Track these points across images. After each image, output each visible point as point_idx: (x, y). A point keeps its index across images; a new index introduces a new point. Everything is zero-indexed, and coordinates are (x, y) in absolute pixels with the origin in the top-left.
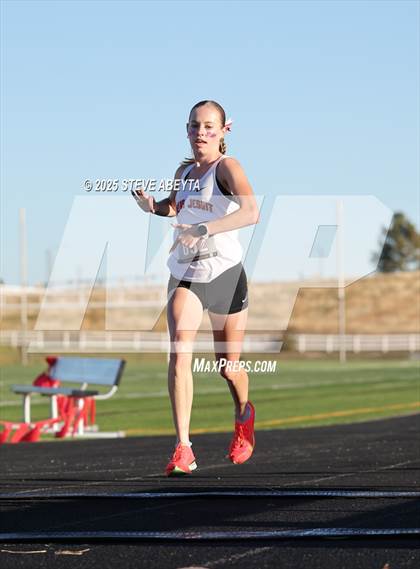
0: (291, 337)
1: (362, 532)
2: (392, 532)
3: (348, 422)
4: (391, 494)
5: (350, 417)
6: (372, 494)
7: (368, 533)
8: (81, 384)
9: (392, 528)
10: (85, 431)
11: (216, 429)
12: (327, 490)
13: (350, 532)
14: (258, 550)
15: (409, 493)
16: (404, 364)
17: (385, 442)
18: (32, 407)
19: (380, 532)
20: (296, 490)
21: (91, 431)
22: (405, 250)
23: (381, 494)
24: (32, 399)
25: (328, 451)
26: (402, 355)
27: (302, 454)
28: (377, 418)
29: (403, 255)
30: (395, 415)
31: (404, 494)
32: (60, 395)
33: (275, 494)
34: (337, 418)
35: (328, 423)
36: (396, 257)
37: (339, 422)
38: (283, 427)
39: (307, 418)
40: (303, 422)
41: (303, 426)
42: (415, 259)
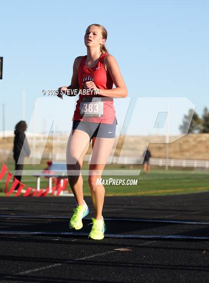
1: (191, 237)
2: (204, 238)
3: (173, 194)
4: (199, 223)
6: (191, 223)
7: (194, 238)
8: (62, 173)
10: (64, 193)
11: (118, 195)
12: (171, 220)
13: (186, 237)
14: (148, 243)
16: (193, 172)
18: (41, 182)
19: (199, 238)
21: (66, 193)
23: (195, 223)
24: (41, 179)
26: (192, 168)
28: (184, 193)
31: (204, 223)
32: (53, 177)
33: (150, 221)
34: (168, 192)
35: (165, 194)
38: (146, 195)
42: (198, 129)
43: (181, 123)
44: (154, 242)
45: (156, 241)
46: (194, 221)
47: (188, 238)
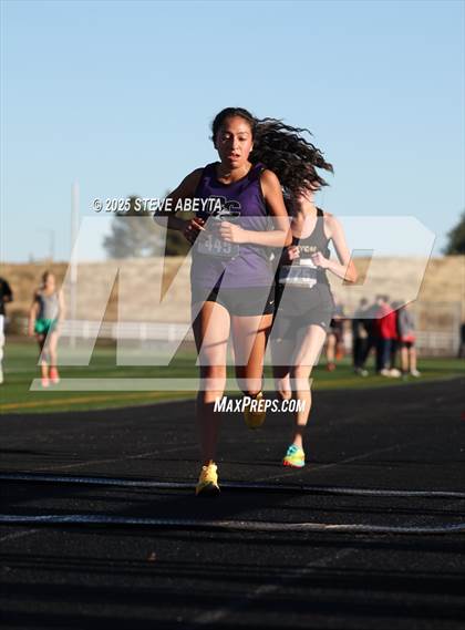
0: (18, 320)
1: (122, 520)
2: (153, 522)
3: (85, 409)
4: (144, 484)
5: (87, 404)
6: (124, 483)
7: (129, 522)
9: (153, 518)
12: (75, 476)
13: (109, 520)
14: (17, 534)
15: (163, 484)
17: (128, 431)
19: (140, 522)
20: (46, 475)
22: (139, 236)
23: (134, 483)
25: (71, 437)
27: (45, 439)
28: (114, 406)
29: (136, 241)
30: (132, 404)
31: (158, 484)
33: (26, 478)
35: (65, 410)
36: (130, 243)
37: (76, 409)
38: (19, 412)
39: (41, 403)
40: (38, 407)
41: (40, 411)
42: (149, 245)
43: (109, 232)
44: (33, 531)
45: (38, 530)
46: (133, 480)
47: (116, 521)
